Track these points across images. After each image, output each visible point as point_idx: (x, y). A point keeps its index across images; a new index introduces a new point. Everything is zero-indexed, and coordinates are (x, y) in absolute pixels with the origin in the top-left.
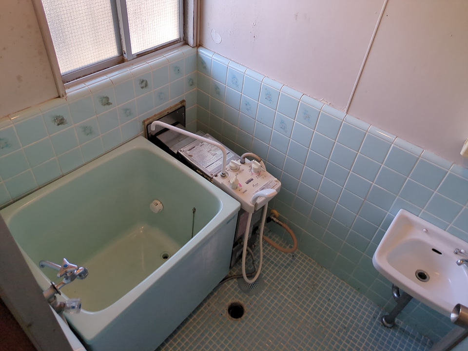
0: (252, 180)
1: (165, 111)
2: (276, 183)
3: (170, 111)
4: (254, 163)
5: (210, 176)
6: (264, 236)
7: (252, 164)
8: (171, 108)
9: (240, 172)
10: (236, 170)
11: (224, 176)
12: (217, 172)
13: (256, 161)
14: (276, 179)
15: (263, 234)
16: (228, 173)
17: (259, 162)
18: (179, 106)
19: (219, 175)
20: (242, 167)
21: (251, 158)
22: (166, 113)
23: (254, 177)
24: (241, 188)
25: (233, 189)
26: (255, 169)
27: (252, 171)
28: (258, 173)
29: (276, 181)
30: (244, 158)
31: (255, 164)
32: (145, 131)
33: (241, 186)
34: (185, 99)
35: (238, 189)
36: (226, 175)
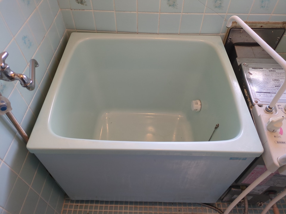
3: (265, 26)
5: (254, 101)
6: (275, 206)
8: (268, 23)
11: (269, 110)
12: (264, 103)
15: (277, 203)
18: (279, 26)
19: (264, 107)
22: (258, 26)
24: (280, 135)
32: (226, 34)
33: (281, 133)
35: (274, 134)
36: (274, 111)
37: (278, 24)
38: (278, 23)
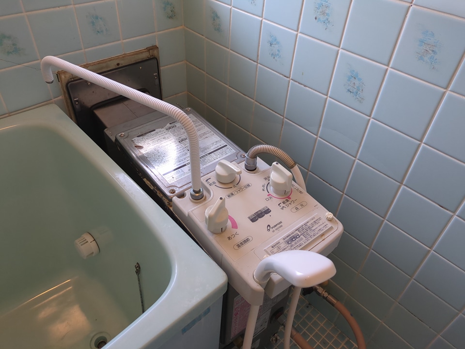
0: (268, 211)
1: (111, 60)
2: (330, 225)
3: (123, 63)
4: (277, 170)
5: (168, 194)
6: (295, 333)
7: (269, 173)
8: (124, 56)
9: (241, 190)
10: (230, 183)
11: (198, 197)
12: (185, 187)
13: (280, 166)
14: (330, 215)
16: (208, 191)
17: (289, 168)
18: (145, 55)
19: (188, 193)
20: (247, 177)
21: (269, 158)
22: (113, 65)
23: (274, 204)
24: (235, 230)
25: (214, 233)
26: (276, 185)
27: (271, 189)
28: (285, 195)
29: (330, 220)
30: (254, 157)
31: (278, 174)
32: (65, 96)
33: (235, 226)
34: (157, 44)
35: (226, 235)
36: (205, 193)
37: (142, 53)
38: (140, 52)
